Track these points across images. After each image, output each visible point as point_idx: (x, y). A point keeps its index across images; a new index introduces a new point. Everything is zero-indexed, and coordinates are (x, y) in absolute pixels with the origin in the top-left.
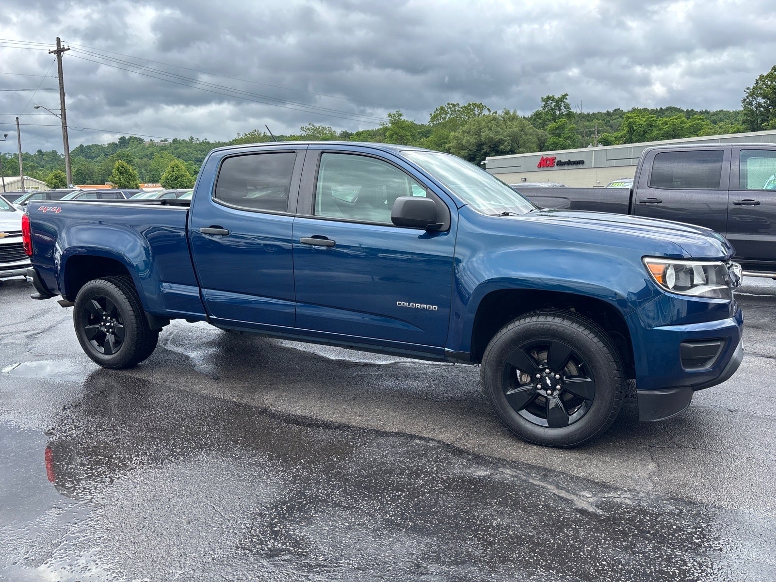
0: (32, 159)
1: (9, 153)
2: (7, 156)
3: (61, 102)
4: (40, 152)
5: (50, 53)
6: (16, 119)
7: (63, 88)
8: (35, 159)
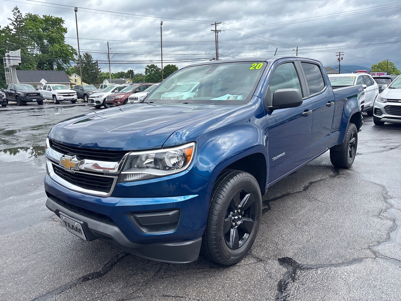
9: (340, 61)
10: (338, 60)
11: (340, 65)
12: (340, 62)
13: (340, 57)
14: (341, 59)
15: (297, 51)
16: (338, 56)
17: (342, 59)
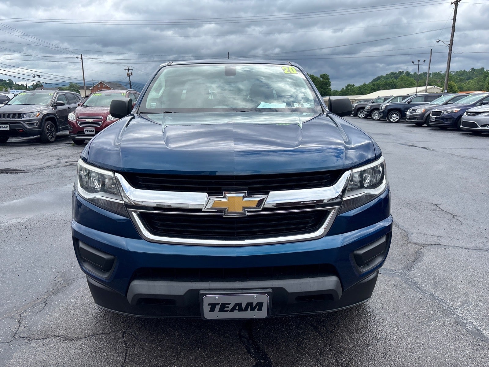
0: (467, 74)
1: (453, 71)
2: (452, 73)
3: (451, 36)
4: (473, 69)
5: (451, 4)
6: (430, 50)
7: (454, 26)
8: (468, 74)
9: (129, 76)
10: (128, 75)
11: (130, 81)
12: (130, 78)
13: (129, 71)
14: (130, 74)
15: (82, 60)
16: (127, 71)
17: (132, 74)
